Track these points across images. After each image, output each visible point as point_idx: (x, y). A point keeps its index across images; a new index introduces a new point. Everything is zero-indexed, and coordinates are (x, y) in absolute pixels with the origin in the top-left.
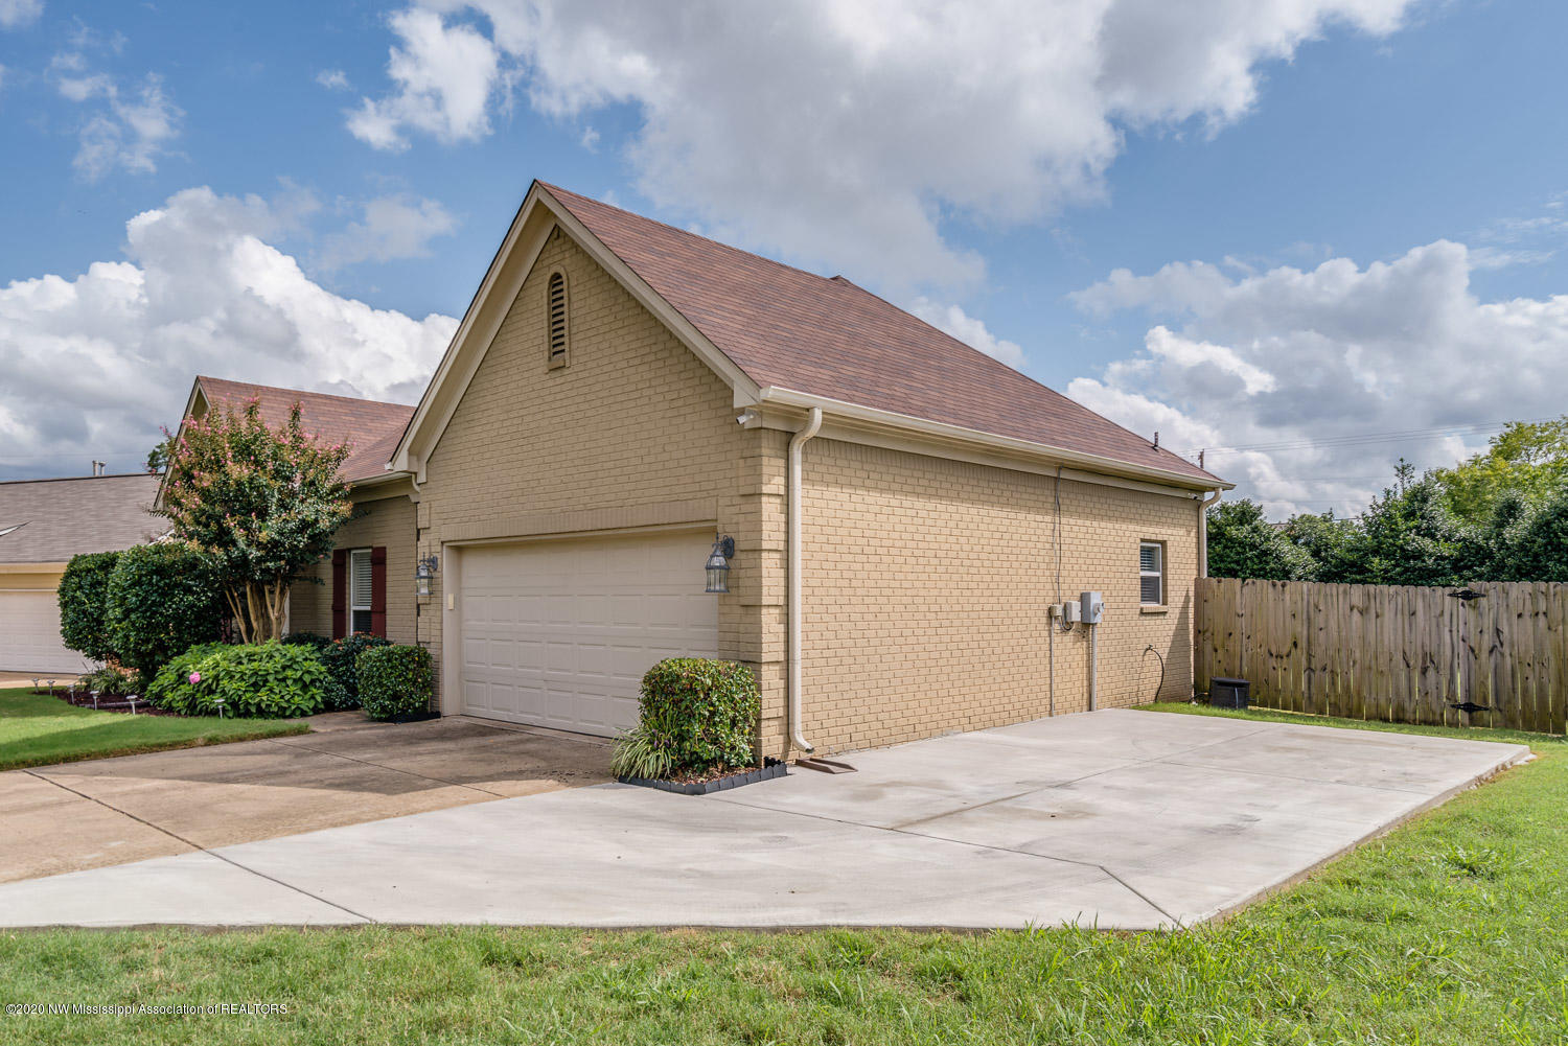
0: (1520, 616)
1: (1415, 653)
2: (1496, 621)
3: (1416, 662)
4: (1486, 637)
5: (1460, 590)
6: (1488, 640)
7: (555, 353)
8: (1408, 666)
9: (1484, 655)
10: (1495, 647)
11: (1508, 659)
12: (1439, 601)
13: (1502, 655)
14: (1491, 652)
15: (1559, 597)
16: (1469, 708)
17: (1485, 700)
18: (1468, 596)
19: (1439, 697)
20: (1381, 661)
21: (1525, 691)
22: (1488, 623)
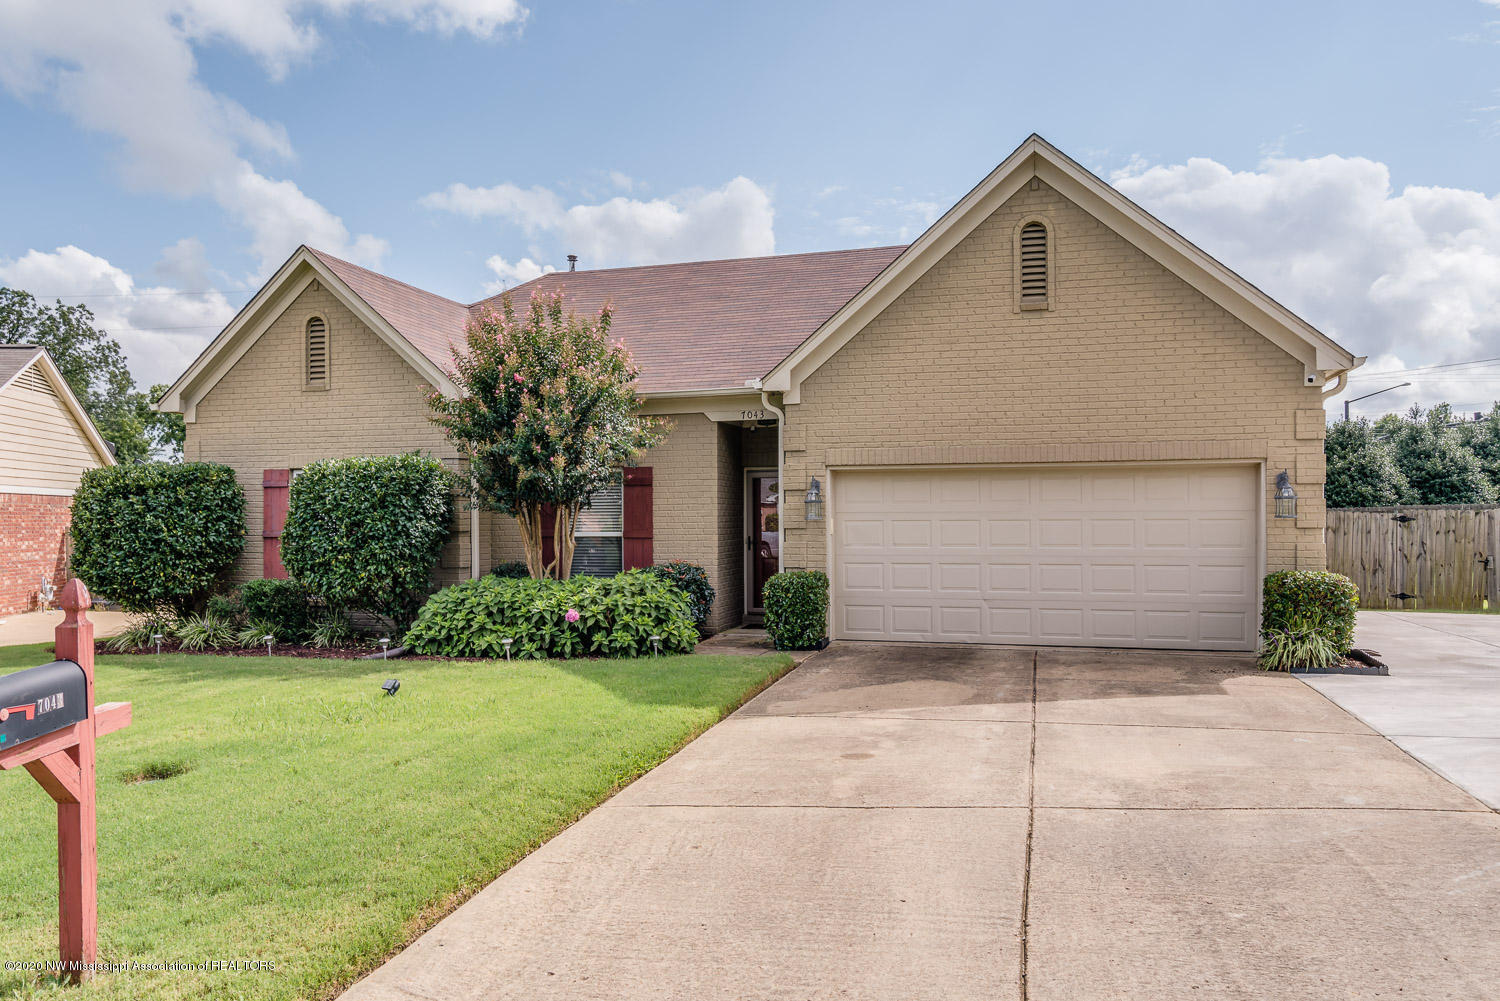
0: (1438, 533)
1: (1370, 560)
2: (1422, 537)
3: (1369, 566)
4: (1415, 547)
5: (1399, 515)
6: (1416, 549)
7: (1024, 295)
8: (1364, 569)
9: (1414, 559)
10: (1421, 554)
11: (1429, 563)
12: (1385, 522)
13: (1425, 560)
14: (1418, 557)
15: (1463, 520)
16: (1403, 596)
17: (1413, 591)
18: (1403, 519)
19: (1383, 590)
20: (1346, 566)
21: (1438, 583)
22: (1417, 538)
